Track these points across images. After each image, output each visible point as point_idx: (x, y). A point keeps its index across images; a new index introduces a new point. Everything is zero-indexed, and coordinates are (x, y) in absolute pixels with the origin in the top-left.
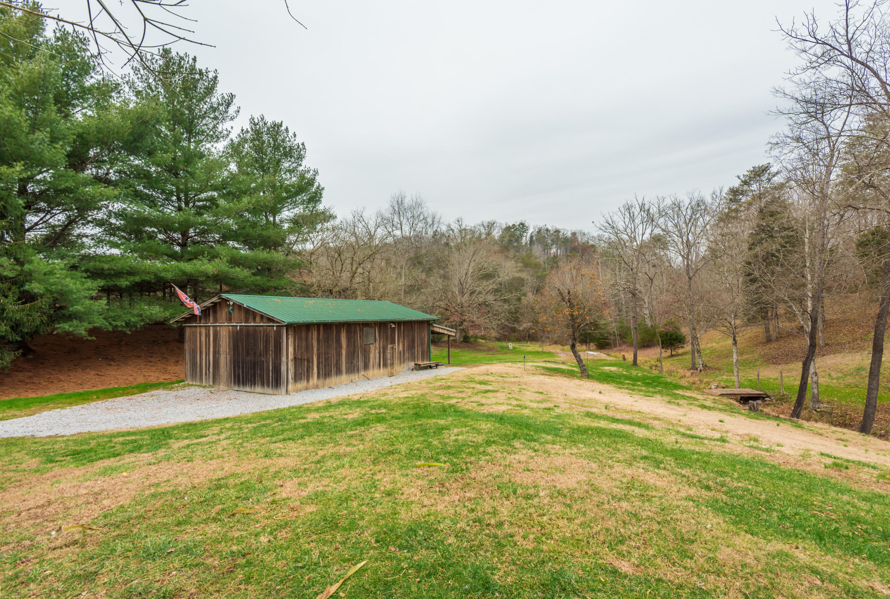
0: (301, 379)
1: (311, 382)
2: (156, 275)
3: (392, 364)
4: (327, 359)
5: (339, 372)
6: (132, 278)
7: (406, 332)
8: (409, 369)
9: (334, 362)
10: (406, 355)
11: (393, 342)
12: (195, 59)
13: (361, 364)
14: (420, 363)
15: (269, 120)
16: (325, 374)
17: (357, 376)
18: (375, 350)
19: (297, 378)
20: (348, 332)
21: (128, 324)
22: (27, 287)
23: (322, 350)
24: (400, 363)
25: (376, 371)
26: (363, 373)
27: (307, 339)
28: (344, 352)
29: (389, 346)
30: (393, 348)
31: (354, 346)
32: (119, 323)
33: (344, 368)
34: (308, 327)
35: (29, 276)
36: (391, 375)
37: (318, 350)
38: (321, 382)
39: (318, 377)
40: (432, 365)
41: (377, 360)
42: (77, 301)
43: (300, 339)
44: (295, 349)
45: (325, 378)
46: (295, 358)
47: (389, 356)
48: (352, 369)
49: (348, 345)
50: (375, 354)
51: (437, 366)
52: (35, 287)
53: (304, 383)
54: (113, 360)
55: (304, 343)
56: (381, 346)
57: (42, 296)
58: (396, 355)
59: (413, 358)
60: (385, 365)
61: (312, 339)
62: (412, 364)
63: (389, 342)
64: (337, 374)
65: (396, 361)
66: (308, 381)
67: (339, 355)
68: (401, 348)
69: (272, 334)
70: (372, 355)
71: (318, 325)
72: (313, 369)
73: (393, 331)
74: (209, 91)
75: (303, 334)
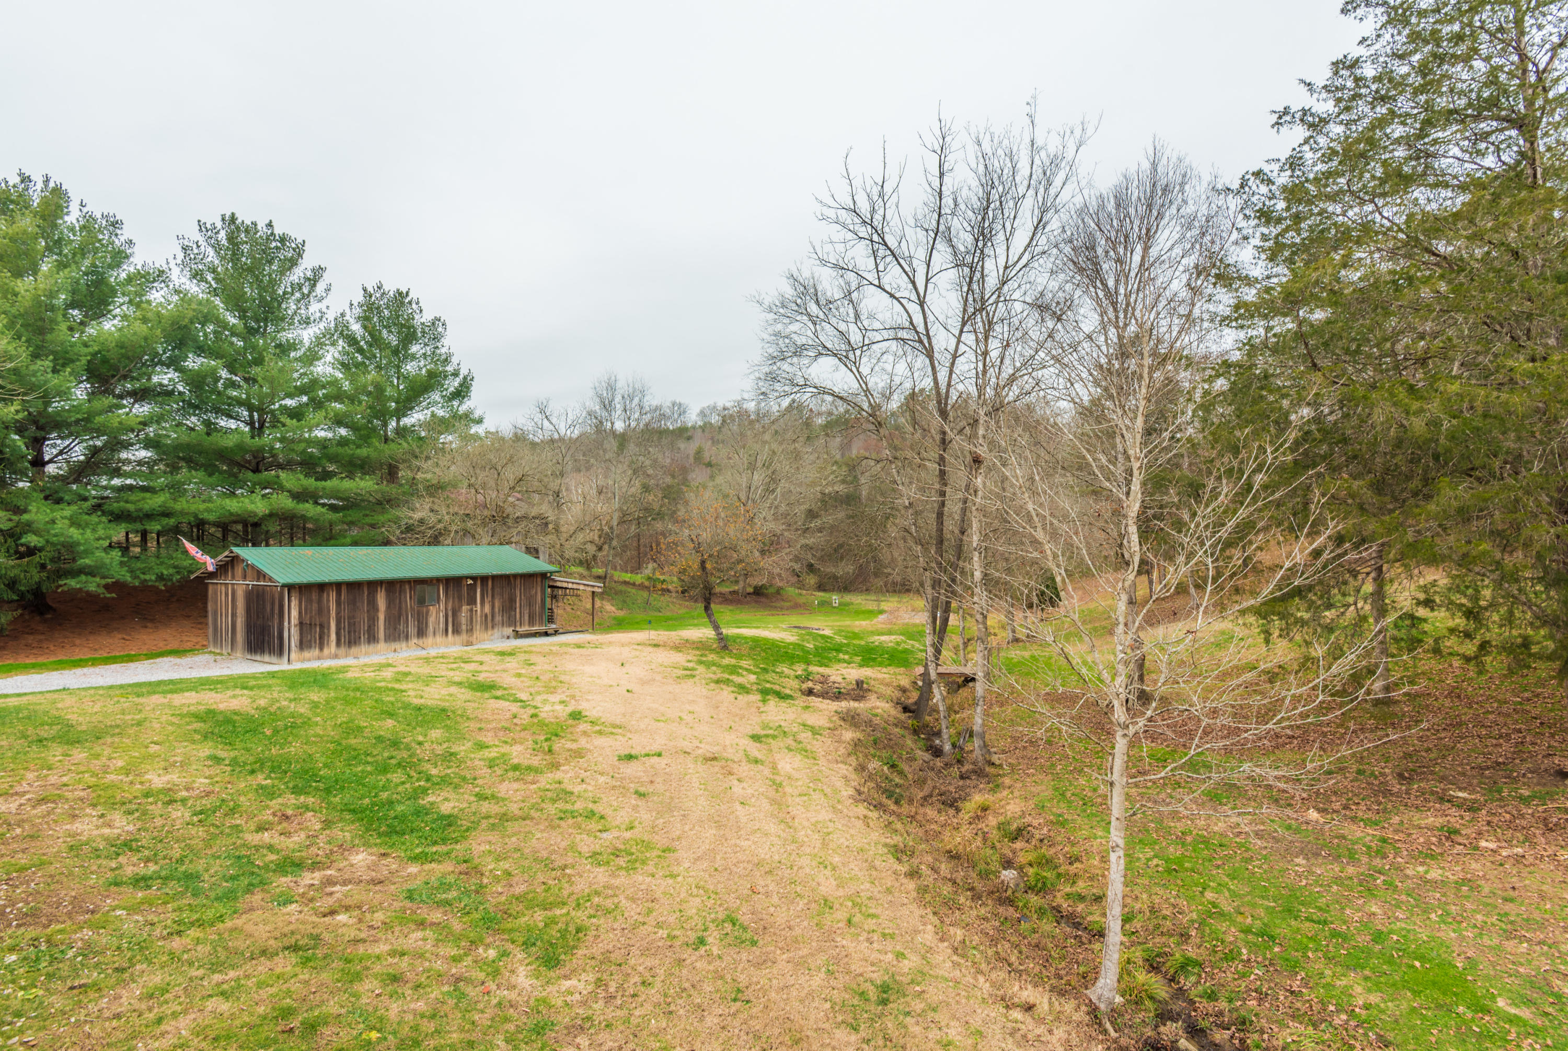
0: (310, 647)
1: (326, 651)
2: (196, 516)
3: (470, 630)
4: (352, 624)
5: (372, 638)
6: (165, 521)
7: (497, 590)
8: (503, 637)
9: (364, 627)
10: (498, 618)
11: (472, 601)
12: (270, 225)
13: (412, 630)
14: (525, 628)
16: (350, 642)
17: (404, 645)
18: (438, 612)
19: (303, 645)
20: (390, 592)
21: (161, 577)
22: (23, 540)
23: (345, 613)
24: (486, 628)
25: (439, 639)
26: (415, 640)
27: (320, 601)
28: (381, 617)
29: (465, 608)
30: (471, 610)
31: (400, 608)
32: (147, 577)
33: (381, 635)
34: (322, 587)
35: (28, 527)
36: (469, 642)
37: (338, 614)
38: (342, 651)
39: (338, 644)
40: (550, 632)
41: (442, 625)
42: (87, 552)
43: (310, 601)
44: (300, 613)
45: (350, 646)
46: (301, 624)
47: (463, 621)
48: (395, 634)
49: (388, 607)
50: (437, 617)
51: (557, 632)
52: (32, 540)
53: (316, 652)
54: (152, 621)
55: (315, 606)
56: (450, 608)
57: (41, 550)
58: (478, 619)
59: (511, 622)
60: (457, 631)
61: (328, 601)
62: (509, 631)
63: (465, 602)
64: (369, 642)
65: (478, 627)
66: (321, 649)
67: (373, 620)
68: (487, 609)
69: (277, 596)
70: (432, 619)
71: (338, 586)
72: (329, 636)
73: (472, 588)
74: (293, 263)
75: (314, 596)
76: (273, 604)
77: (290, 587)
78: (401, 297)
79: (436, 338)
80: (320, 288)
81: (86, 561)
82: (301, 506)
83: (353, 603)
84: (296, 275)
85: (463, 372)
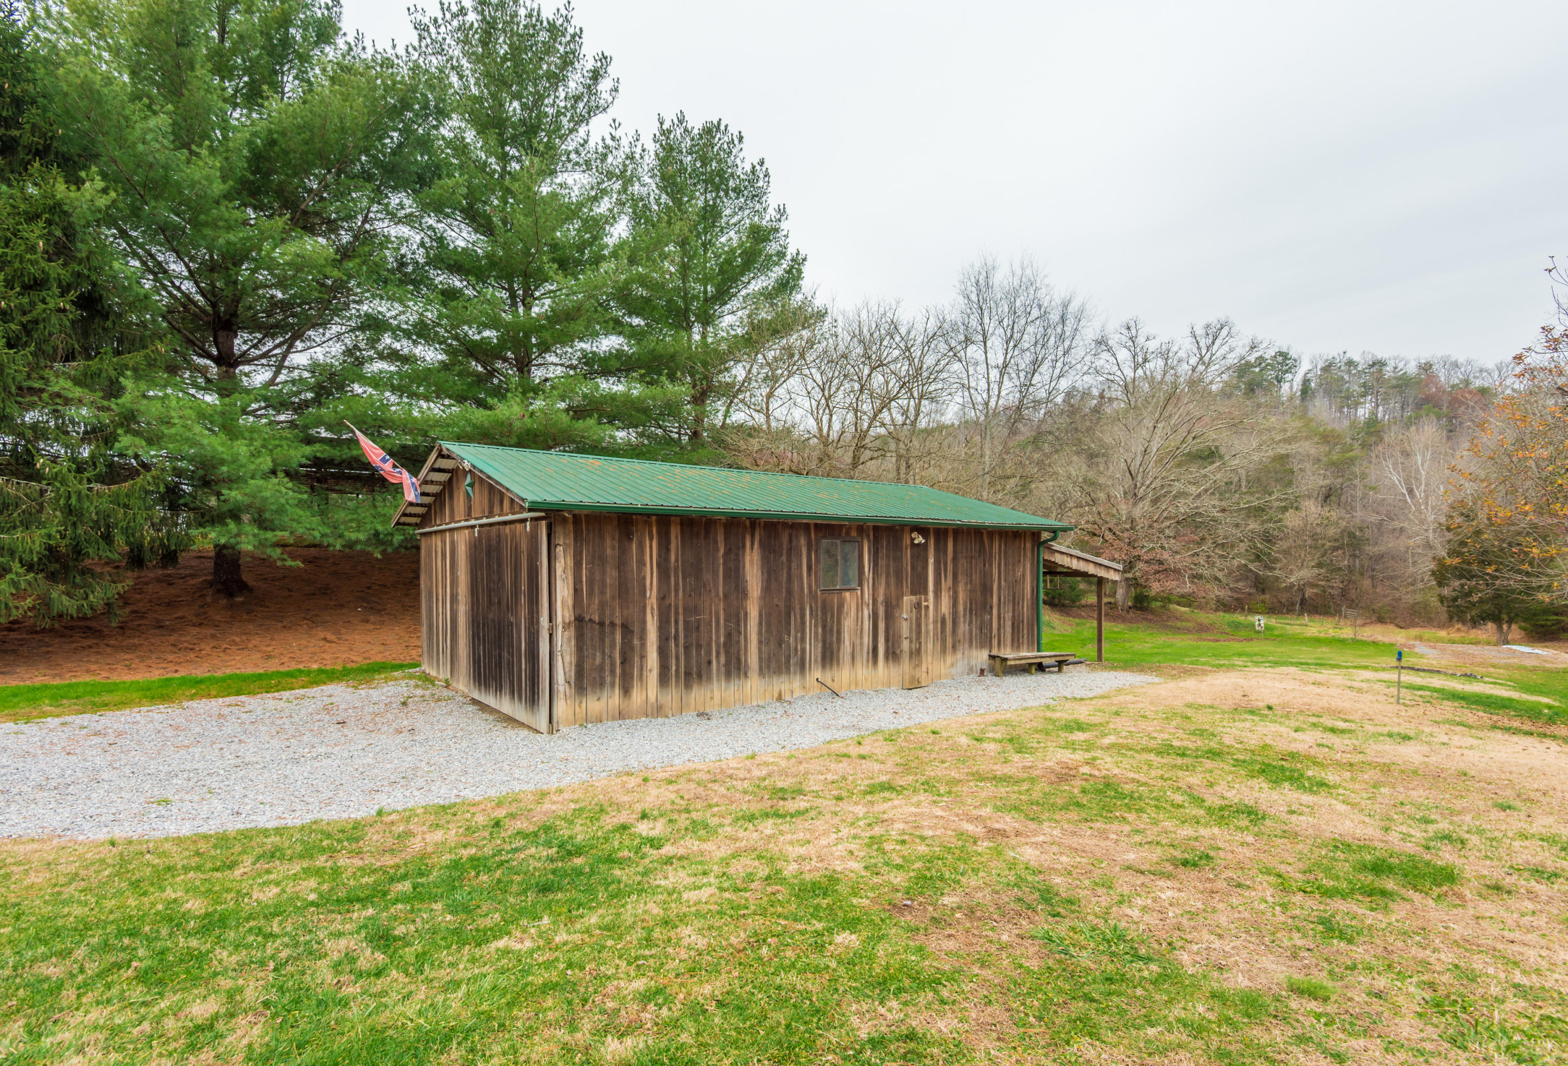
0: (601, 684)
1: (637, 696)
3: (916, 653)
4: (692, 628)
5: (735, 668)
7: (962, 563)
8: (971, 670)
9: (718, 637)
10: (963, 628)
11: (919, 588)
13: (813, 649)
14: (1008, 653)
15: (695, 121)
16: (688, 674)
17: (796, 683)
18: (859, 609)
19: (585, 681)
20: (769, 553)
23: (678, 599)
24: (944, 651)
25: (863, 671)
26: (817, 673)
27: (622, 564)
28: (753, 610)
29: (908, 600)
30: (918, 606)
31: (789, 592)
33: (753, 658)
34: (625, 520)
36: (913, 685)
37: (662, 598)
38: (672, 696)
39: (664, 679)
40: (1046, 662)
41: (867, 640)
43: (599, 560)
44: (577, 591)
45: (688, 686)
46: (579, 620)
47: (905, 629)
48: (781, 660)
49: (767, 589)
50: (859, 620)
51: (1061, 664)
53: (613, 699)
55: (611, 575)
56: (881, 598)
58: (930, 627)
59: (984, 638)
60: (893, 655)
61: (641, 563)
62: (981, 657)
63: (907, 586)
64: (728, 675)
65: (929, 646)
66: (626, 690)
67: (736, 617)
68: (945, 606)
69: (524, 546)
70: (848, 624)
71: (661, 520)
72: (643, 657)
73: (920, 552)
75: (610, 548)
76: (519, 573)
77: (553, 518)
78: (709, 133)
80: (605, 92)
81: (234, 495)
83: (694, 571)
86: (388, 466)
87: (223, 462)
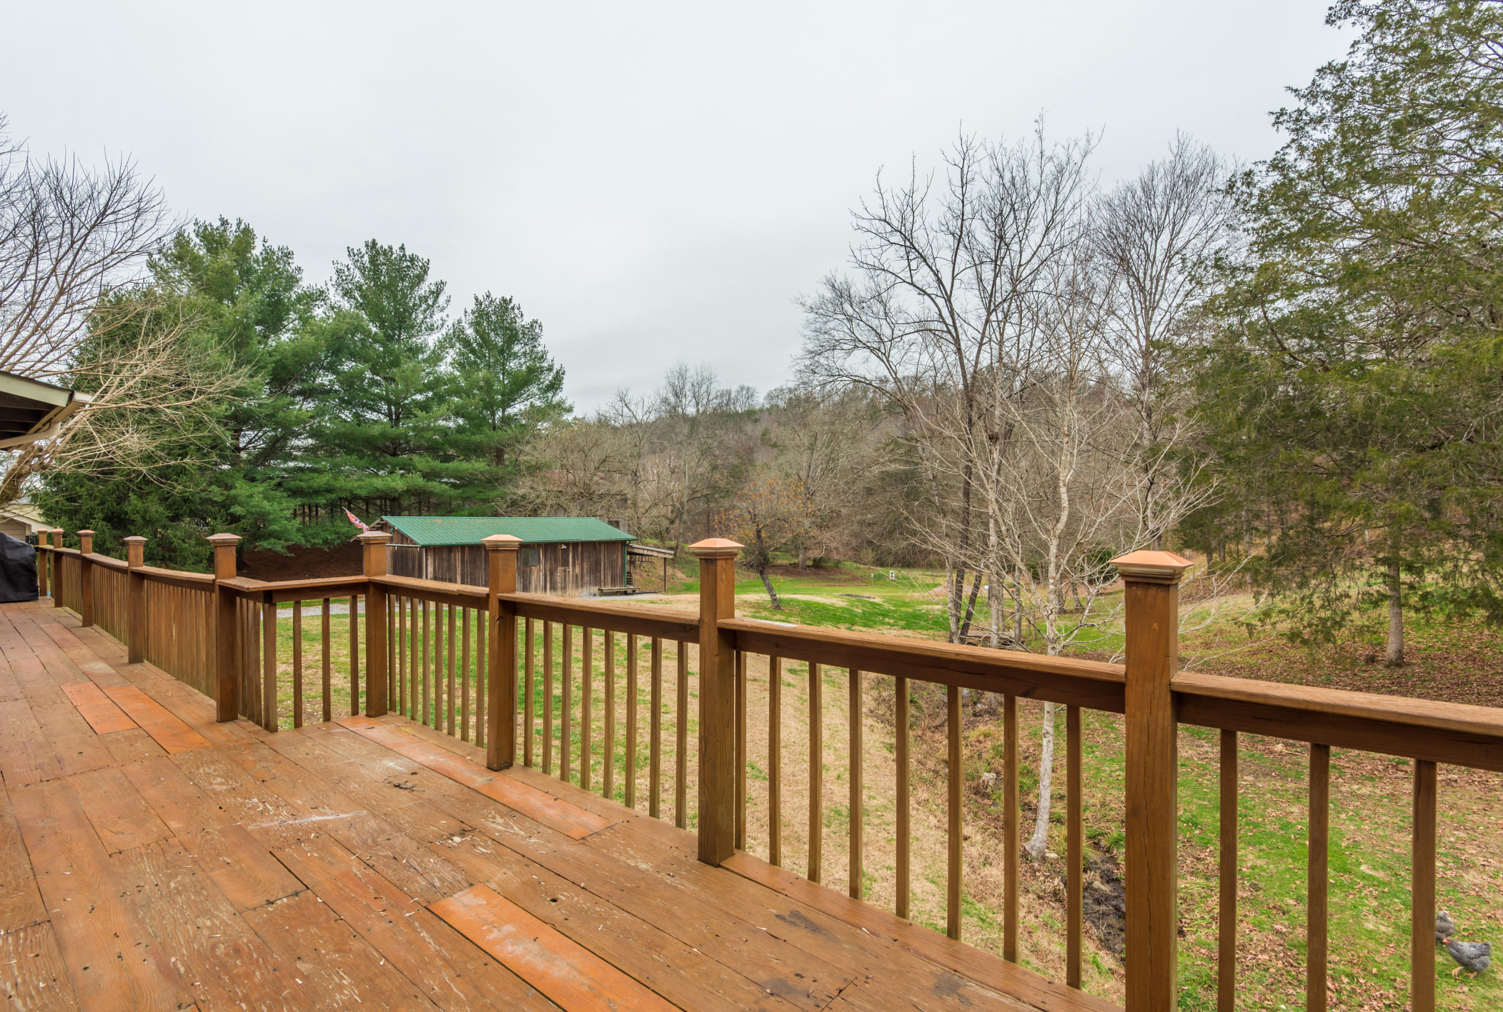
2: (351, 492)
3: (563, 588)
6: (329, 496)
7: (586, 554)
8: (590, 594)
9: (482, 583)
10: (586, 578)
11: (565, 564)
12: (402, 248)
13: (519, 586)
14: (608, 587)
15: (497, 296)
18: (539, 572)
21: (326, 541)
22: (232, 510)
23: (468, 570)
24: (577, 587)
27: (449, 560)
29: (560, 569)
30: (565, 571)
32: (316, 541)
34: (450, 548)
35: (234, 500)
37: (462, 570)
40: (629, 591)
41: (542, 583)
42: (275, 521)
43: (441, 559)
44: (434, 569)
46: (435, 577)
47: (559, 579)
50: (538, 576)
51: (634, 592)
52: (237, 510)
55: (445, 564)
56: (548, 568)
57: (244, 517)
58: (570, 577)
59: (597, 582)
60: (553, 588)
61: (455, 559)
62: (595, 589)
63: (560, 563)
65: (569, 585)
68: (578, 570)
69: (417, 555)
70: (534, 577)
71: (462, 547)
73: (566, 552)
74: (420, 278)
75: (445, 555)
76: (414, 562)
77: (427, 548)
78: (505, 303)
79: (534, 339)
80: (442, 299)
81: (275, 527)
82: (430, 483)
83: (473, 562)
84: (424, 289)
85: (556, 367)
86: (357, 522)
87: (269, 513)
